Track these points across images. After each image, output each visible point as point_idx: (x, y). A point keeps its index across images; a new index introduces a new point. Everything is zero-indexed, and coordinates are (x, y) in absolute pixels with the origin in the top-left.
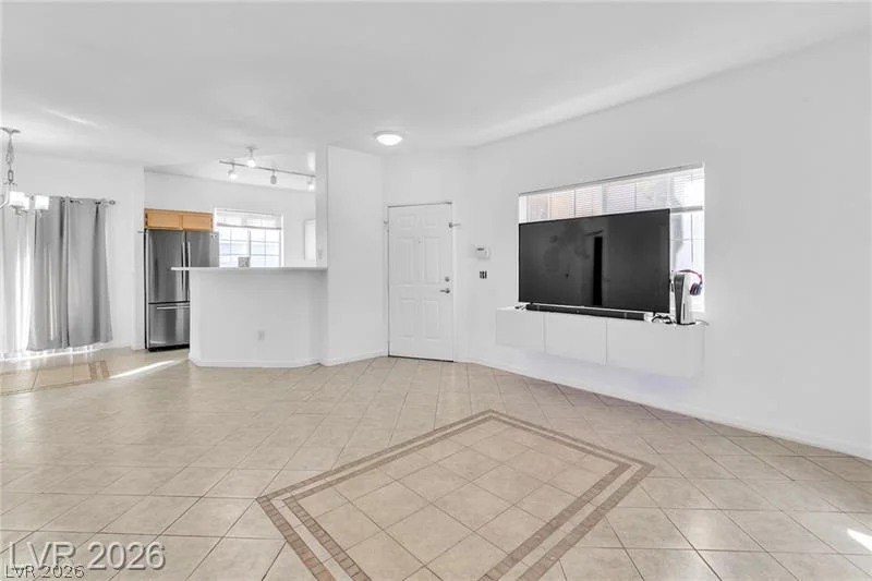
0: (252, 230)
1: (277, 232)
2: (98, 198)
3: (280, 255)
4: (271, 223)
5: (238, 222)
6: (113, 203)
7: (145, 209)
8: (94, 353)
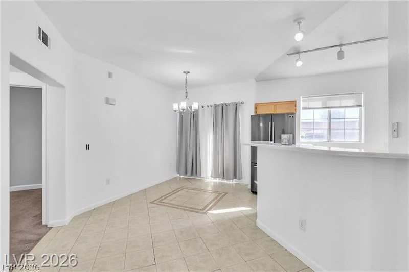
0: (332, 110)
1: (358, 109)
2: (237, 101)
3: (360, 129)
4: (352, 102)
5: (320, 104)
6: (243, 103)
7: (255, 104)
8: (236, 184)
